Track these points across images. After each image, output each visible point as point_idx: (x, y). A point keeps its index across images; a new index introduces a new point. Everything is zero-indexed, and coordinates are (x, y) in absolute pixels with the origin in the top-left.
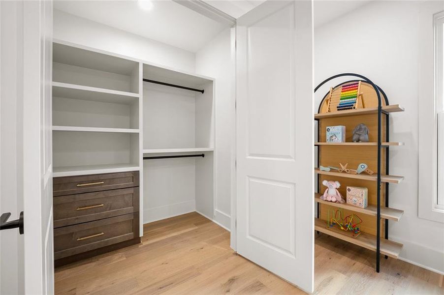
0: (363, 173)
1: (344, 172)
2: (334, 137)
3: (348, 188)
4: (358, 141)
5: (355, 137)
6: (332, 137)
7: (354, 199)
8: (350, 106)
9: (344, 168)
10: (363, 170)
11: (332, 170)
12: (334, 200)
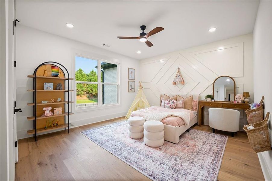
0: (60, 102)
1: (53, 102)
2: (49, 88)
3: (54, 108)
4: (59, 89)
5: (58, 88)
6: (48, 87)
7: (58, 112)
8: (56, 76)
9: (53, 101)
10: (59, 101)
11: (48, 103)
12: (50, 115)
